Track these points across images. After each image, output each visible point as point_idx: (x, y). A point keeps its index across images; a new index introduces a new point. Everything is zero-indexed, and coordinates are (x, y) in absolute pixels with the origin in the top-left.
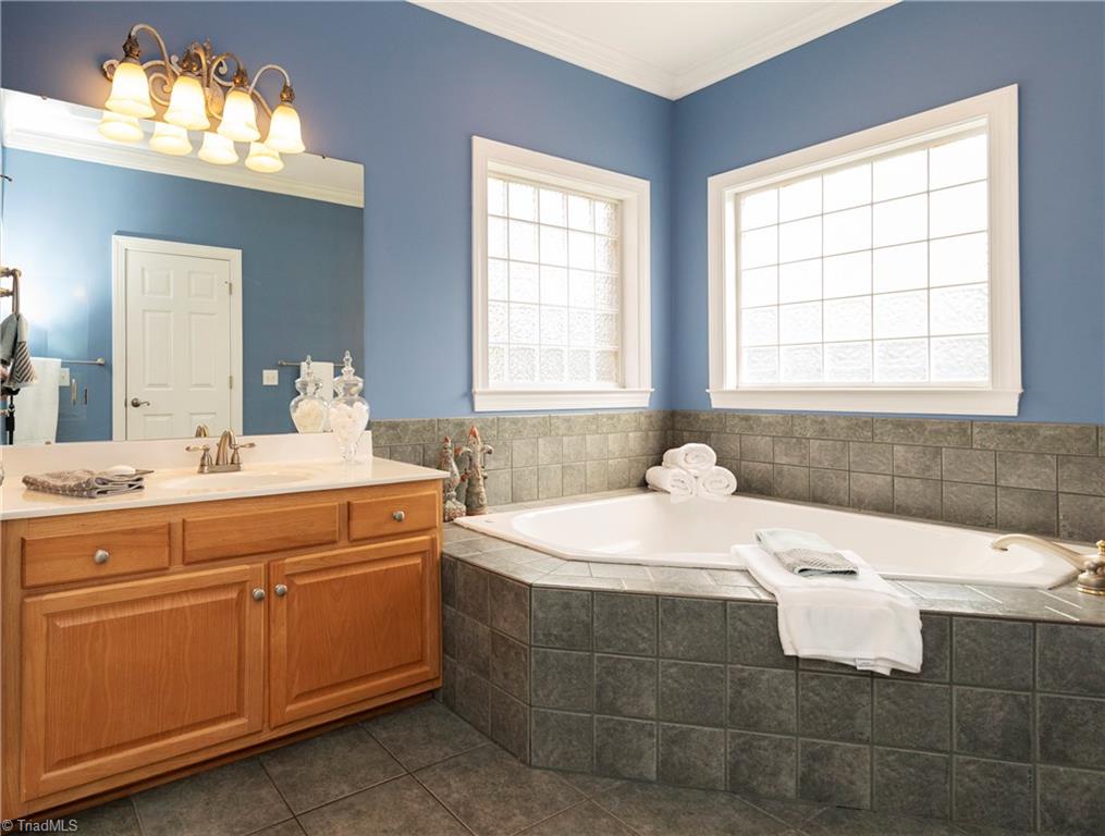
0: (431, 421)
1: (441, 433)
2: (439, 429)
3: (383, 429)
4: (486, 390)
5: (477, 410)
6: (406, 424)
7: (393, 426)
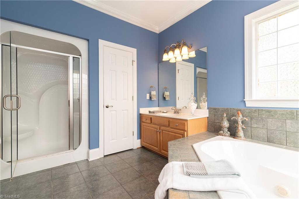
0: (227, 108)
1: (231, 112)
2: (230, 111)
3: (212, 109)
4: (250, 99)
5: (247, 106)
6: (219, 109)
7: (215, 109)
